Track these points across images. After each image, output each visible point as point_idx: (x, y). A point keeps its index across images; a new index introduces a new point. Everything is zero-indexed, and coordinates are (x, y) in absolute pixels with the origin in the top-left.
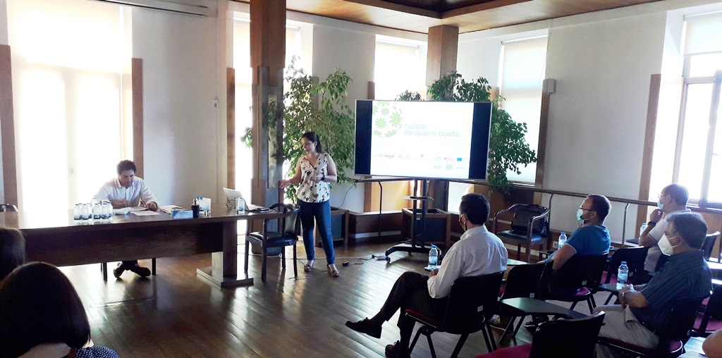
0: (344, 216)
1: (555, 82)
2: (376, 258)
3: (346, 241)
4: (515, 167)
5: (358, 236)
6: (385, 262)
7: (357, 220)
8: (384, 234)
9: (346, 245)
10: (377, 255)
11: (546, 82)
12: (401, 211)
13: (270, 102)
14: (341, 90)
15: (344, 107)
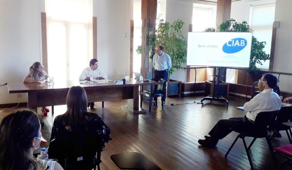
0: (179, 84)
1: (279, 23)
2: (196, 103)
3: (180, 95)
4: (260, 62)
5: (185, 93)
6: (201, 105)
7: (185, 86)
8: (197, 92)
9: (180, 97)
10: (197, 101)
11: (275, 23)
12: (205, 82)
13: (150, 34)
14: (180, 28)
15: (181, 35)
